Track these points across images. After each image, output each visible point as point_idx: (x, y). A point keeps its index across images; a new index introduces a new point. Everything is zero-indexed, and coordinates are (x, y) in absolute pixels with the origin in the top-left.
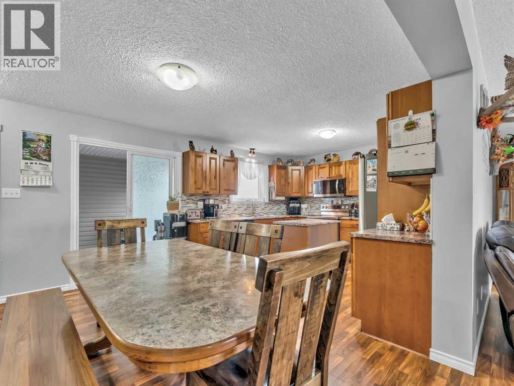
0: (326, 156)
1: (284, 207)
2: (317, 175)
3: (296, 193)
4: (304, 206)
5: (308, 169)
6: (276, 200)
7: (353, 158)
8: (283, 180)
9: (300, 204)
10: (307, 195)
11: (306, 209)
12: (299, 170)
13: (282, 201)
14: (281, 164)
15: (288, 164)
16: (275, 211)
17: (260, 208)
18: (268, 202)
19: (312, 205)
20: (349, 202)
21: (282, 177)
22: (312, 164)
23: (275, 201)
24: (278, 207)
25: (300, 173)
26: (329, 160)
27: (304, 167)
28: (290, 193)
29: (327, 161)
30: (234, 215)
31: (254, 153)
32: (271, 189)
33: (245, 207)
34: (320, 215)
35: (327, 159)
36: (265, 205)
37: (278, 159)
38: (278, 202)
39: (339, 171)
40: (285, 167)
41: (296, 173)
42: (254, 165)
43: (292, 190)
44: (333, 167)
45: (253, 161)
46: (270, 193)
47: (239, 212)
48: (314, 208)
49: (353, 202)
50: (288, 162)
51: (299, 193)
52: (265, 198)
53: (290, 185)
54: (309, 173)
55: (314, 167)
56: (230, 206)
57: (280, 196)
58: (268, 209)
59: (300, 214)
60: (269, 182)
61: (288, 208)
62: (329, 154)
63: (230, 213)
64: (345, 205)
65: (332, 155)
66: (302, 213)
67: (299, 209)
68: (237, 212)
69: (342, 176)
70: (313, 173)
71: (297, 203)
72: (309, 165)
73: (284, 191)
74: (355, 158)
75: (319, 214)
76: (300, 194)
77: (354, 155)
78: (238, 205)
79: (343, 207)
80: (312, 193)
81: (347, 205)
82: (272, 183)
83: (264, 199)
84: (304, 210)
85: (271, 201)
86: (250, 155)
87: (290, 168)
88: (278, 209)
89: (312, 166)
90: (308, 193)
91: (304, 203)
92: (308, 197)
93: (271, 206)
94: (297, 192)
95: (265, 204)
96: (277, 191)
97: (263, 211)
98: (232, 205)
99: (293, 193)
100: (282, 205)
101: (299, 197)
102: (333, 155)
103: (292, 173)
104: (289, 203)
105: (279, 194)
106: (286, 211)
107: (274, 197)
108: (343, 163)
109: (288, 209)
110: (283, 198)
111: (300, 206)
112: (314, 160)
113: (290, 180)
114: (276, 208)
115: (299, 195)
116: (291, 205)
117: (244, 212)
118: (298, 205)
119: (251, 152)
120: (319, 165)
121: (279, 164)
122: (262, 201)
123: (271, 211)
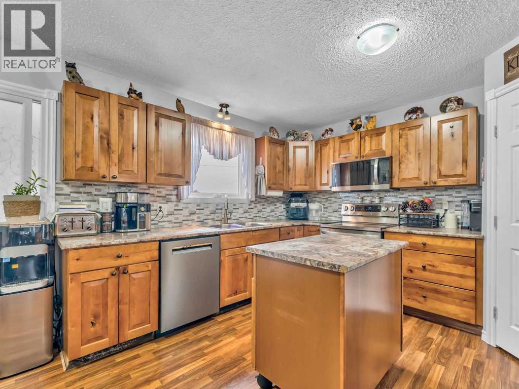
0: (352, 121)
1: (281, 207)
2: (337, 154)
3: (300, 185)
4: (313, 206)
5: (321, 144)
6: (269, 197)
7: (407, 118)
8: (279, 163)
9: (308, 202)
10: (319, 188)
11: (317, 211)
12: (307, 147)
13: (278, 199)
14: (276, 137)
15: (289, 138)
16: (266, 215)
17: (241, 211)
18: (254, 199)
19: (327, 204)
20: (394, 199)
21: (279, 158)
22: (327, 136)
23: (267, 199)
24: (273, 207)
25: (307, 152)
26: (358, 127)
27: (314, 142)
28: (291, 186)
29: (355, 129)
30: (190, 222)
31: (227, 113)
32: (259, 177)
33: (212, 208)
34: (341, 222)
35: (354, 126)
36: (250, 205)
37: (272, 129)
38: (271, 200)
39: (379, 144)
40: (284, 142)
41: (301, 153)
42: (228, 136)
43: (295, 181)
44: (367, 138)
45: (227, 127)
46: (257, 185)
47: (199, 218)
48: (330, 210)
49: (404, 200)
50: (288, 135)
51: (306, 185)
52: (250, 193)
53: (291, 172)
54: (323, 152)
55: (331, 142)
56: (181, 206)
57: (274, 189)
58: (255, 210)
59: (307, 219)
60: (256, 166)
61: (288, 209)
62: (359, 118)
63: (181, 218)
64: (388, 206)
65: (363, 119)
66: (310, 217)
67: (306, 210)
68: (195, 217)
69: (384, 152)
70: (328, 151)
71: (302, 202)
72: (323, 138)
73: (281, 182)
74: (410, 118)
75: (339, 220)
76: (308, 187)
77: (409, 112)
78: (198, 205)
79: (383, 209)
80: (327, 184)
81: (392, 205)
82: (261, 169)
83: (248, 194)
84: (314, 212)
85: (260, 199)
86: (220, 116)
87: (291, 145)
88: (272, 211)
89: (329, 139)
90: (321, 184)
91: (313, 202)
92: (320, 192)
93: (259, 206)
94: (303, 183)
95: (249, 203)
96: (269, 180)
97: (246, 215)
98: (185, 206)
99: (295, 185)
100: (278, 205)
101: (306, 192)
102: (367, 118)
103: (294, 152)
104: (290, 201)
105: (273, 186)
106: (285, 213)
107: (264, 192)
108: (388, 130)
109: (287, 212)
110: (279, 194)
111: (308, 205)
112: (332, 130)
113: (291, 164)
114: (268, 210)
115: (306, 188)
116: (293, 205)
117: (209, 217)
118: (304, 205)
119: (221, 110)
120: (341, 137)
121: (273, 137)
122: (245, 197)
123: (260, 214)
